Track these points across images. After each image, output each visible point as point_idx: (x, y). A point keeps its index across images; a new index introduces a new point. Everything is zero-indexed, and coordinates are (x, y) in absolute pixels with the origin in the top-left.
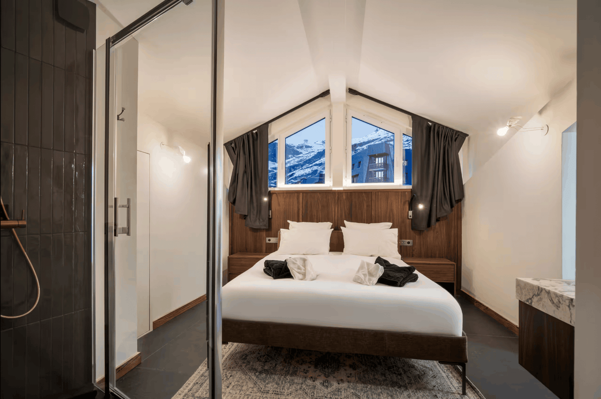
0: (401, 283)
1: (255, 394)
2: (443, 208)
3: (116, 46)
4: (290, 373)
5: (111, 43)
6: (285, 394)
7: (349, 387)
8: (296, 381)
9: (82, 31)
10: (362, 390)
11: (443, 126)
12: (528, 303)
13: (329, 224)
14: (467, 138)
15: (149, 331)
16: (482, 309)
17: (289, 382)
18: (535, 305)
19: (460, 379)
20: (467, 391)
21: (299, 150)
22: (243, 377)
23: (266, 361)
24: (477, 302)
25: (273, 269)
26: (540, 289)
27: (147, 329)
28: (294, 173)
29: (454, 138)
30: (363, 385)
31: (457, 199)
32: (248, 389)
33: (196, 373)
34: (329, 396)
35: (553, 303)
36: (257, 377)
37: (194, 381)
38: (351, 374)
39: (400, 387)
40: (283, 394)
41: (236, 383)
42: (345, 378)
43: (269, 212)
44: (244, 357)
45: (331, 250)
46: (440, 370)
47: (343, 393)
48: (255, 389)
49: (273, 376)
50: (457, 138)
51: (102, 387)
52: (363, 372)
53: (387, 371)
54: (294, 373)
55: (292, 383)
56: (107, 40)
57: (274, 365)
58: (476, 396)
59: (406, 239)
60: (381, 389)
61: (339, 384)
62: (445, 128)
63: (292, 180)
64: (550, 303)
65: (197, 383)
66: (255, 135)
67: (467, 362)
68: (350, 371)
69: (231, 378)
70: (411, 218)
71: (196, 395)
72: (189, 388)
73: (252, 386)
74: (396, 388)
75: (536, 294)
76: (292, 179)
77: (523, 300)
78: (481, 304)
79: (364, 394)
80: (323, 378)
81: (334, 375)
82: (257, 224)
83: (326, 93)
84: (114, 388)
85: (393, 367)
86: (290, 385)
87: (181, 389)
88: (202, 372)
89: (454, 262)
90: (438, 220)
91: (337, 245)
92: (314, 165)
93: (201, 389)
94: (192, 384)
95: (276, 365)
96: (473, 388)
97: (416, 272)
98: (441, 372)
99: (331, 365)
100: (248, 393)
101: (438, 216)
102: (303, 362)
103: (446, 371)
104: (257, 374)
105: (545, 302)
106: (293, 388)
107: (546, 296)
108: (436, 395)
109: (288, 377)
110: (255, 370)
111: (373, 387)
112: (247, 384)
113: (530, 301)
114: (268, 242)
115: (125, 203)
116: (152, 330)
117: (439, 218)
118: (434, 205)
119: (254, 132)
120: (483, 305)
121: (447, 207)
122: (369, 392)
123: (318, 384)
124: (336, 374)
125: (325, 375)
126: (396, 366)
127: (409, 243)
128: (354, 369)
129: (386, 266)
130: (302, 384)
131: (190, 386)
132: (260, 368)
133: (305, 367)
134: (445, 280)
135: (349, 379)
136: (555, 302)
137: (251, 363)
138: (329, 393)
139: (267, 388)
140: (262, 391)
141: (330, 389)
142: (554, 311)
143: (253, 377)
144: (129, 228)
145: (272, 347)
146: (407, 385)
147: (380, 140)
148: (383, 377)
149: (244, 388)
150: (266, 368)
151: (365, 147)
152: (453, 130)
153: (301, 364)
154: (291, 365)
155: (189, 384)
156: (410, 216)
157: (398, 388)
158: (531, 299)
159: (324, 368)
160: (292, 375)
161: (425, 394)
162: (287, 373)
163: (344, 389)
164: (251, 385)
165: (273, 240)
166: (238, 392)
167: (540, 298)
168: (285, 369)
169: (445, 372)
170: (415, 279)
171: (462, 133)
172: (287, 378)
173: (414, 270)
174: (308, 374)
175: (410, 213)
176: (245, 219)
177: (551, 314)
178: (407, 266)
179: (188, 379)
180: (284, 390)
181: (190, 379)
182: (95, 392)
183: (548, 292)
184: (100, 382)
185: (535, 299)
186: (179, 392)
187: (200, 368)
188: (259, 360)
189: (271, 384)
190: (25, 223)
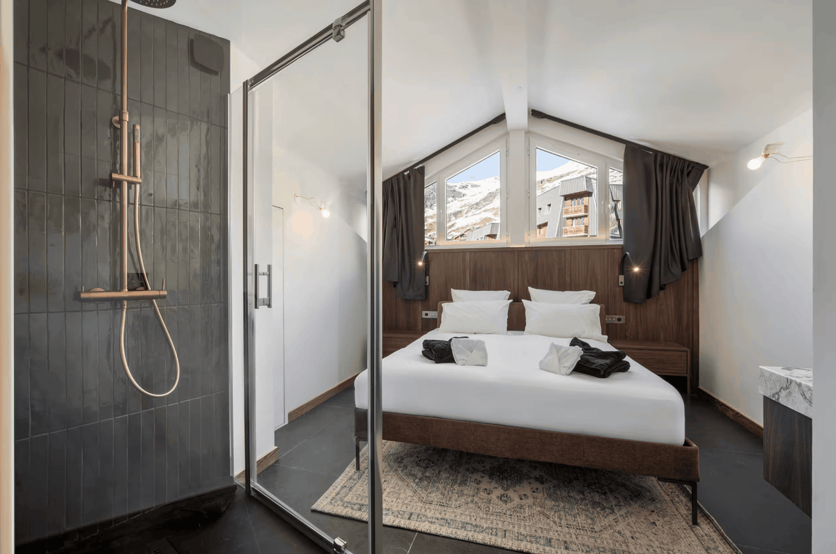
0: (605, 372)
1: (415, 504)
2: (670, 271)
3: (254, 89)
4: (458, 482)
5: (249, 86)
6: (453, 506)
7: (534, 504)
8: (466, 492)
9: (216, 73)
10: (552, 509)
11: (669, 156)
12: (774, 399)
13: (507, 293)
14: (706, 171)
15: (284, 424)
16: (730, 414)
17: (457, 493)
18: (783, 401)
19: (690, 504)
20: (699, 521)
21: (463, 191)
22: (400, 483)
23: (427, 467)
24: (723, 405)
25: (434, 350)
26: (789, 381)
27: (283, 421)
28: (455, 223)
29: (686, 173)
30: (553, 503)
31: (690, 258)
32: (406, 498)
33: (343, 475)
34: (508, 513)
35: (805, 398)
36: (417, 484)
37: (341, 484)
38: (537, 489)
39: (604, 509)
40: (450, 507)
41: (392, 490)
42: (529, 493)
43: (425, 279)
44: (399, 460)
45: (509, 329)
46: (661, 491)
47: (527, 511)
48: (414, 498)
49: (437, 484)
50: (690, 172)
51: (241, 482)
52: (554, 487)
53: (586, 488)
54: (463, 483)
55: (461, 494)
56: (244, 83)
57: (437, 471)
58: (712, 528)
59: (615, 315)
60: (578, 510)
61: (521, 499)
62: (671, 158)
63: (453, 233)
64: (801, 398)
65: (345, 486)
66: (407, 178)
67: (698, 480)
68: (536, 485)
69: (385, 483)
70: (623, 285)
71: (346, 499)
72: (336, 491)
73: (411, 494)
74: (598, 509)
75: (784, 387)
76: (454, 231)
77: (768, 395)
78: (728, 407)
79: (554, 515)
80: (499, 492)
81: (515, 489)
82: (410, 294)
83: (501, 118)
84: (255, 484)
85: (595, 484)
86: (459, 496)
87: (328, 492)
88: (350, 474)
89: (689, 348)
90: (662, 288)
91: (516, 322)
92: (484, 211)
93: (350, 493)
94: (339, 487)
95: (440, 472)
96: (707, 517)
97: (627, 359)
98: (663, 494)
99: (511, 475)
100: (406, 502)
101: (663, 283)
102: (474, 471)
103: (670, 493)
104: (417, 480)
105: (795, 397)
106: (463, 500)
107: (797, 389)
108: (654, 523)
109: (456, 487)
110: (414, 476)
111: (567, 506)
112: (404, 492)
113: (777, 396)
114: (424, 316)
115: (266, 270)
116: (287, 422)
117: (665, 285)
118: (657, 268)
119: (406, 173)
120: (732, 410)
121: (676, 269)
122: (562, 513)
123: (495, 498)
124: (517, 486)
125: (503, 488)
126: (599, 483)
127: (619, 320)
128: (542, 483)
129: (586, 349)
130: (474, 496)
131: (338, 489)
132: (420, 475)
133: (477, 476)
134: (672, 372)
135: (535, 494)
136: (808, 397)
137: (409, 467)
138: (509, 509)
139: (429, 498)
140: (424, 500)
141: (510, 505)
142: (807, 409)
143: (412, 484)
144: (270, 300)
145: (434, 449)
146: (614, 507)
147: (579, 173)
148: (581, 496)
149: (402, 496)
150: (427, 474)
151: (557, 183)
152: (684, 160)
153: (472, 473)
154: (459, 472)
155: (337, 487)
156: (622, 283)
157: (602, 510)
158: (777, 393)
159: (502, 479)
160: (460, 484)
161: (638, 520)
162: (455, 482)
163: (529, 506)
164: (409, 493)
165: (432, 314)
166: (395, 500)
167: (789, 392)
168: (451, 477)
169: (668, 495)
170: (625, 368)
171: (697, 164)
172: (454, 487)
173: (624, 357)
174: (480, 485)
175: (621, 278)
176: (395, 286)
177: (802, 412)
178: (615, 350)
179: (334, 481)
180: (451, 502)
181: (336, 481)
182: (235, 487)
183: (800, 385)
184: (239, 476)
185: (783, 393)
186: (326, 494)
187: (347, 469)
188: (418, 465)
189: (434, 494)
190: (165, 293)
